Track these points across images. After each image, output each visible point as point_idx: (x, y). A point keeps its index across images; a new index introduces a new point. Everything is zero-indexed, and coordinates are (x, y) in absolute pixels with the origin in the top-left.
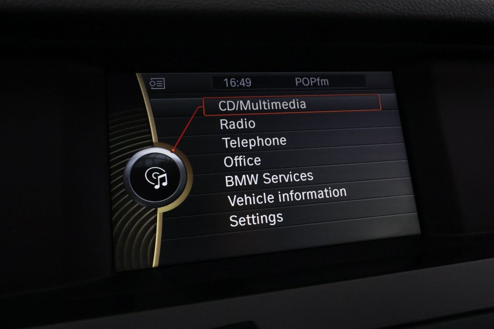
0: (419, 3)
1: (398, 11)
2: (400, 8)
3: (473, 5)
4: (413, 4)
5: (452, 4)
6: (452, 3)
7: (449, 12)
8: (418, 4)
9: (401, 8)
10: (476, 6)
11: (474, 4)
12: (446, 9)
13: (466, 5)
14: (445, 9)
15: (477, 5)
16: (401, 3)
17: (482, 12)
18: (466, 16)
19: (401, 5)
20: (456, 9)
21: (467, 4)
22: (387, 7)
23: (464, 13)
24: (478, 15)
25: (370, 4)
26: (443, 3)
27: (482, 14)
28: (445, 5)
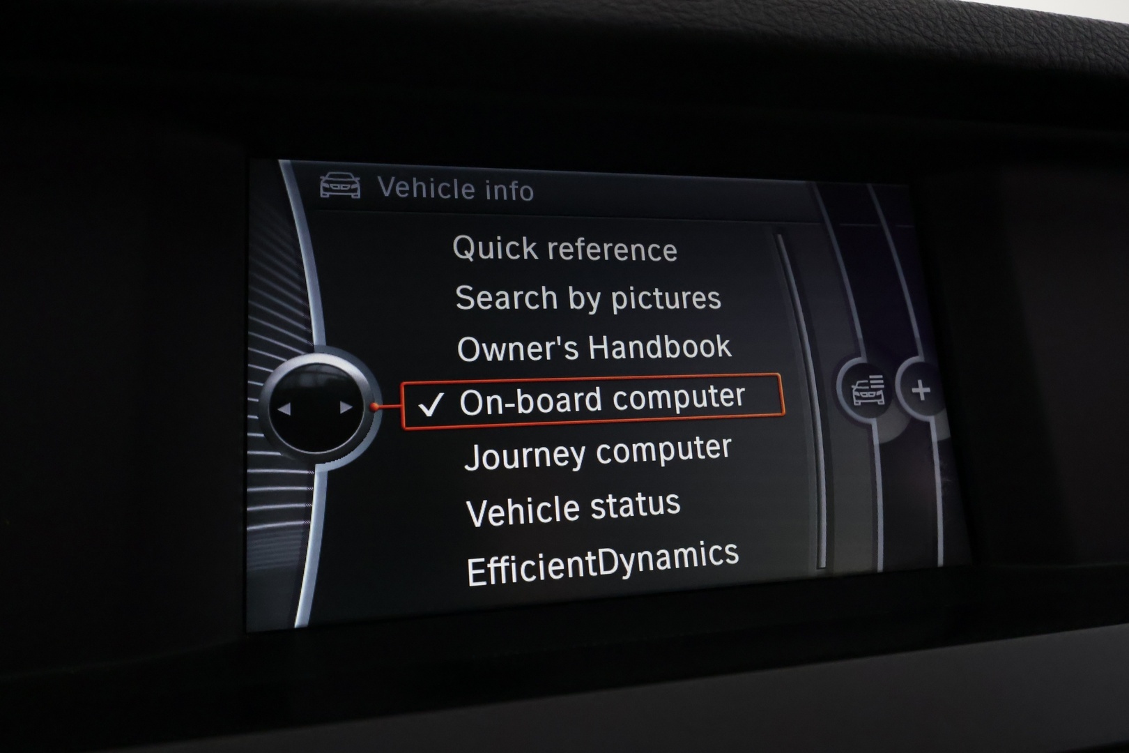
0: (982, 26)
1: (934, 41)
2: (940, 35)
3: (1101, 38)
4: (969, 28)
5: (1055, 33)
6: (1055, 30)
7: (1048, 49)
8: (980, 29)
9: (942, 34)
10: (1107, 39)
11: (1103, 35)
12: (1042, 43)
13: (1085, 36)
14: (1039, 41)
15: (1109, 37)
16: (941, 22)
17: (1122, 54)
18: (1087, 60)
19: (942, 28)
20: (1063, 44)
21: (1089, 34)
22: (910, 30)
23: (1081, 54)
24: (1113, 61)
25: (872, 21)
26: (1034, 29)
27: (1122, 59)
28: (1040, 32)
